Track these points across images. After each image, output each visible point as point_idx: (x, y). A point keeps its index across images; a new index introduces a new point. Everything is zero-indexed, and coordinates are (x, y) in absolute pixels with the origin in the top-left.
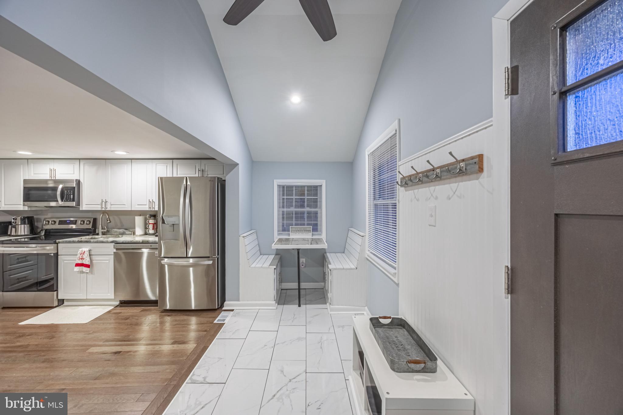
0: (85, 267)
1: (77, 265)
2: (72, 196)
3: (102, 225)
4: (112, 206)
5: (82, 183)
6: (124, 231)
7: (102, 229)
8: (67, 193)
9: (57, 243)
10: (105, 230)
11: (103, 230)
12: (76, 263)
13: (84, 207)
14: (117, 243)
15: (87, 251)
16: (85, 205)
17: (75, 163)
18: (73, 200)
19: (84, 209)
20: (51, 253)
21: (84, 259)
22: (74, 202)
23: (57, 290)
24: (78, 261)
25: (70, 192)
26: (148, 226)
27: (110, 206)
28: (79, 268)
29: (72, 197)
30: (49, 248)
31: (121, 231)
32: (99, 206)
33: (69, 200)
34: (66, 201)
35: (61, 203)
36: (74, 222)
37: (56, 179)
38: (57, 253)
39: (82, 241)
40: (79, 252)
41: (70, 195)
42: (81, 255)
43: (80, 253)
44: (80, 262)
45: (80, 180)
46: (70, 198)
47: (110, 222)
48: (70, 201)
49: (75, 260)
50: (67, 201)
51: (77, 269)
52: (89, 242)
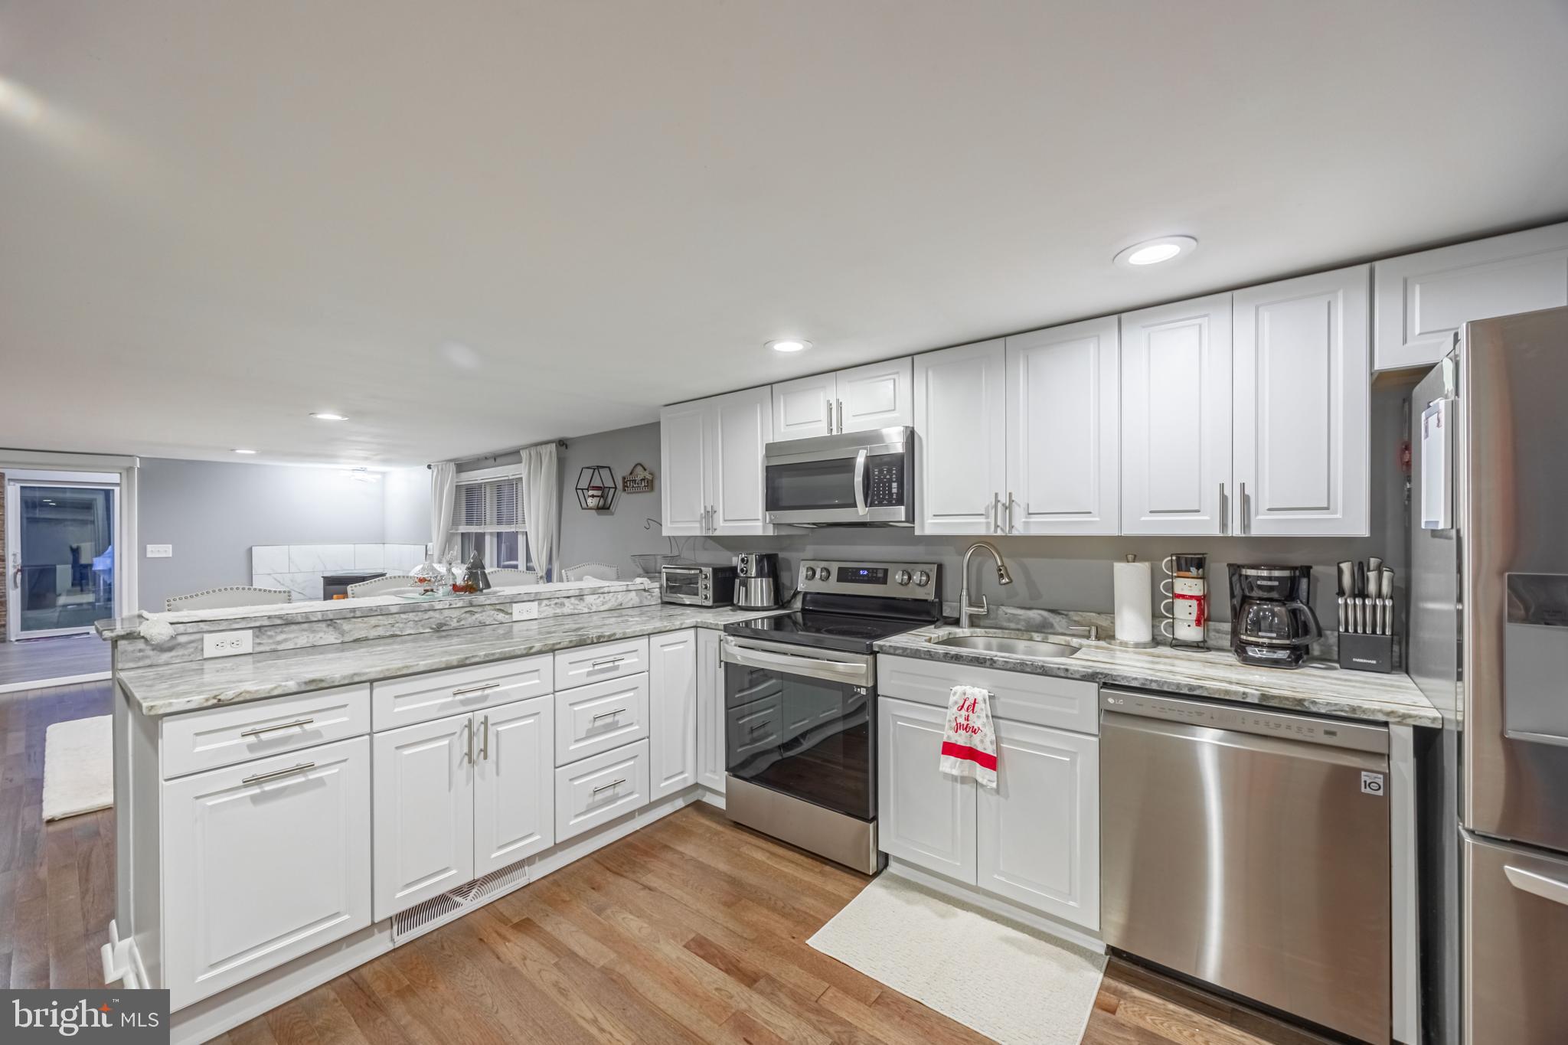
0: (982, 764)
1: (950, 749)
2: (895, 485)
3: (968, 589)
4: (1034, 519)
5: (920, 439)
6: (1045, 619)
7: (971, 605)
8: (879, 479)
9: (874, 654)
10: (983, 611)
11: (974, 610)
12: (945, 740)
13: (929, 524)
14: (1108, 683)
15: (985, 700)
16: (931, 515)
17: (897, 373)
18: (900, 502)
19: (928, 531)
20: (860, 687)
21: (974, 732)
22: (903, 508)
23: (875, 818)
24: (952, 733)
25: (890, 471)
26: (1170, 608)
27: (1024, 520)
28: (961, 763)
29: (894, 490)
30: (849, 667)
31: (1035, 615)
32: (982, 520)
33: (885, 502)
34: (876, 505)
35: (862, 512)
36: (880, 575)
37: (843, 433)
38: (875, 687)
39: (962, 657)
40: (952, 699)
41: (890, 481)
42: (964, 713)
43: (956, 703)
44: (961, 739)
45: (915, 429)
46: (890, 494)
47: (1011, 581)
48: (890, 504)
49: (942, 727)
50: (880, 504)
51: (951, 765)
52: (988, 663)
